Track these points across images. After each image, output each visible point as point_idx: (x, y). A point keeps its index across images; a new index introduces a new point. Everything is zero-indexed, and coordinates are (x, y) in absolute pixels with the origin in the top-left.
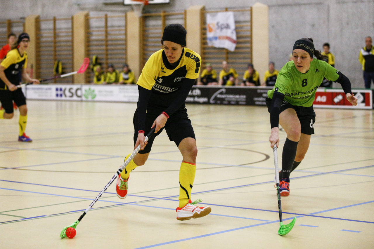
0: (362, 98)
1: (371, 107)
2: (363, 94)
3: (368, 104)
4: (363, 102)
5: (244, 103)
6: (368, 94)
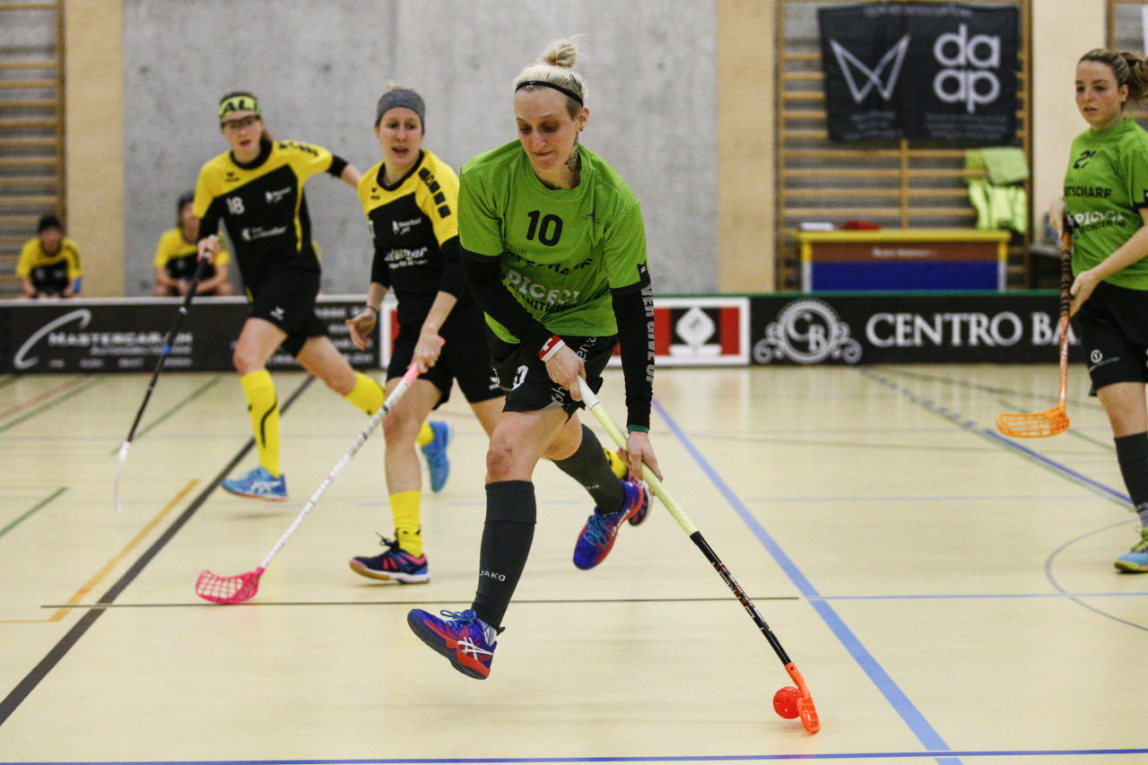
0: (707, 328)
1: (743, 357)
2: (712, 313)
3: (731, 348)
4: (712, 340)
5: (186, 362)
6: (734, 312)
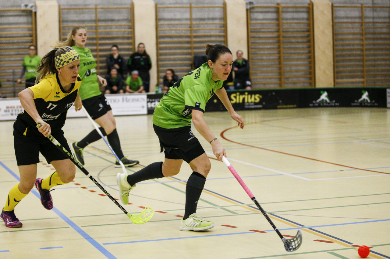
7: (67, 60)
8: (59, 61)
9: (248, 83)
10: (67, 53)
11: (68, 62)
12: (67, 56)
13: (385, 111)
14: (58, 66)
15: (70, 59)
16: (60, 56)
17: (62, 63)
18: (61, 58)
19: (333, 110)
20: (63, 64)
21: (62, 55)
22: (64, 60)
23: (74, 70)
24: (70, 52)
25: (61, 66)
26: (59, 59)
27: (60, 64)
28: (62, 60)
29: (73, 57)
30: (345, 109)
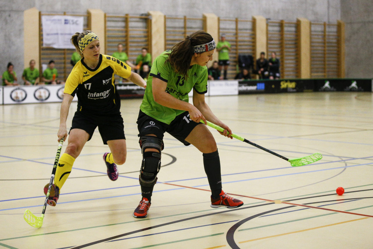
7: (86, 42)
8: (81, 45)
9: (278, 75)
10: (85, 36)
11: (87, 44)
12: (85, 39)
13: (371, 95)
14: (82, 49)
15: (88, 41)
16: (81, 40)
17: (83, 45)
18: (81, 42)
19: (332, 93)
20: (84, 47)
21: (82, 39)
22: (84, 43)
23: (94, 50)
24: (87, 35)
25: (83, 48)
26: (80, 43)
27: (82, 47)
28: (82, 44)
29: (90, 38)
30: (340, 93)
